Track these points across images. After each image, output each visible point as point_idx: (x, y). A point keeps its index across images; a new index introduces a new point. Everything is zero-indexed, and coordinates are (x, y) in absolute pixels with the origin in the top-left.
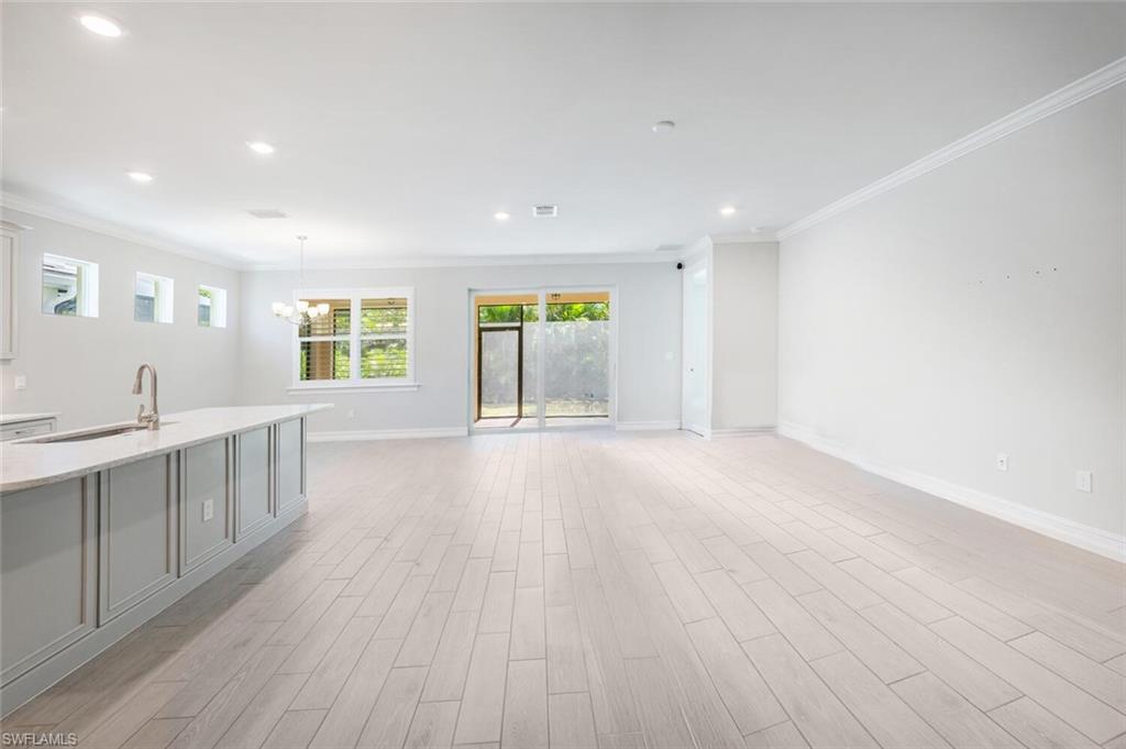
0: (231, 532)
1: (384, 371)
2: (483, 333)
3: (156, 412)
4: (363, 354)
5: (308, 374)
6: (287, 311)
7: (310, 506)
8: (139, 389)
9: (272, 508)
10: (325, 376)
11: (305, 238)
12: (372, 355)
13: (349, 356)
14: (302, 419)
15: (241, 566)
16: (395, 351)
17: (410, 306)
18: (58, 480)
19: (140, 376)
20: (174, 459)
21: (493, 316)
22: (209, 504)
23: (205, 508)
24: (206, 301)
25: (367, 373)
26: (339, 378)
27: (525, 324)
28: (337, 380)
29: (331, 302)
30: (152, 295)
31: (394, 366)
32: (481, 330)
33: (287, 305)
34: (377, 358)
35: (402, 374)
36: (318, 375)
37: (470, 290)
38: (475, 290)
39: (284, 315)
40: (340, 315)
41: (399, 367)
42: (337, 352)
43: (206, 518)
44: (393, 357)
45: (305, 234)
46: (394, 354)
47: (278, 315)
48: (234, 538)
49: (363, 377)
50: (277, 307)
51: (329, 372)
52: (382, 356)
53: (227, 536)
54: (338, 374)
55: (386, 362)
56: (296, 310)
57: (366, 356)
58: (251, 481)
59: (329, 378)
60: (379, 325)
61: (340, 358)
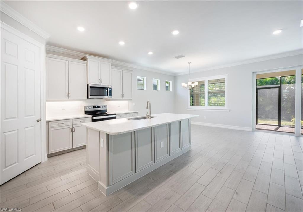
0: (169, 152)
1: (216, 104)
2: (258, 90)
3: (150, 114)
4: (209, 99)
5: (193, 104)
6: (186, 85)
7: (192, 148)
8: (147, 108)
9: (180, 146)
10: (197, 105)
11: (190, 63)
12: (211, 99)
13: (204, 99)
14: (189, 119)
15: (171, 164)
16: (220, 97)
17: (226, 82)
18: (121, 133)
19: (148, 104)
20: (153, 129)
21: (261, 83)
22: (162, 143)
23: (162, 144)
24: (167, 85)
25: (210, 104)
26: (202, 106)
27: (282, 85)
28: (201, 106)
29: (199, 82)
30: (157, 84)
31: (220, 102)
32: (257, 89)
33: (186, 83)
34: (214, 100)
35: (223, 105)
36: (195, 105)
37: (253, 72)
38: (255, 72)
39: (185, 87)
40: (202, 86)
41: (221, 103)
42: (201, 98)
43: (162, 147)
44: (219, 99)
45: (190, 62)
46: (219, 98)
47: (183, 87)
48: (170, 154)
49: (209, 106)
50: (183, 84)
51: (199, 104)
52: (215, 99)
53: (167, 153)
54: (201, 104)
55: (217, 101)
56: (188, 85)
57: (210, 99)
58: (174, 138)
59: (198, 106)
60: (214, 89)
61: (202, 100)
